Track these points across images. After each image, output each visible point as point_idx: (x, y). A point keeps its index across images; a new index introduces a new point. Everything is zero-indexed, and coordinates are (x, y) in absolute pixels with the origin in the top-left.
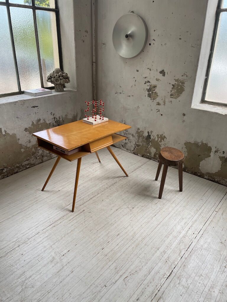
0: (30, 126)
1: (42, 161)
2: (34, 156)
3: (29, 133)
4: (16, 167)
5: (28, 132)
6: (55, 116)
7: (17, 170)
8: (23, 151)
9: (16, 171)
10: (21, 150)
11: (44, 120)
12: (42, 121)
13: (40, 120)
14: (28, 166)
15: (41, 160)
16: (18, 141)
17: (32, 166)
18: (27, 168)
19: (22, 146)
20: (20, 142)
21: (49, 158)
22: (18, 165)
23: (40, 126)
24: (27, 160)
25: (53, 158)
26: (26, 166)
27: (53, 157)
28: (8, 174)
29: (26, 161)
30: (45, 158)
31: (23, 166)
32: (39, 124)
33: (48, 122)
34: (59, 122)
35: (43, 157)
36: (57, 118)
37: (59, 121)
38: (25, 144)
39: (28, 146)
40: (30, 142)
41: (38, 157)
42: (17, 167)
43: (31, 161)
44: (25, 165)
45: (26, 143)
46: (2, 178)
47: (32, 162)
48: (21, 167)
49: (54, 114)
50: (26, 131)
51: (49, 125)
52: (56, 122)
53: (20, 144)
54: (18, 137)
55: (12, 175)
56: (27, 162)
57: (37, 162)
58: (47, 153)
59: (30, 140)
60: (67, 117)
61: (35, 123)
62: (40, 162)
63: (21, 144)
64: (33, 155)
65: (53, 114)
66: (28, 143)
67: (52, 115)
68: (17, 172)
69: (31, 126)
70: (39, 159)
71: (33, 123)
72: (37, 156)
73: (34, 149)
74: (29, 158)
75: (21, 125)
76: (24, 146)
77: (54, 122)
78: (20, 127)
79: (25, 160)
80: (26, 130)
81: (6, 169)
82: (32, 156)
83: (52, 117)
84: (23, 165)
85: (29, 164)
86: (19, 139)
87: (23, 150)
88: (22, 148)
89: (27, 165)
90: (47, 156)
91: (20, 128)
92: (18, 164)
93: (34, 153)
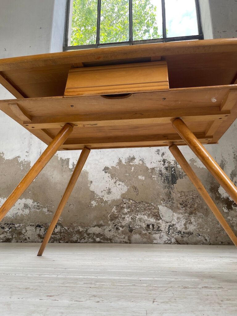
0: (115, 166)
1: (129, 240)
2: (114, 223)
3: (110, 177)
4: (76, 231)
5: (110, 175)
6: (164, 157)
7: (77, 238)
8: (94, 205)
9: (75, 238)
10: (90, 202)
11: (142, 160)
12: (136, 162)
13: (133, 159)
14: (98, 239)
15: (127, 238)
16: (90, 185)
17: (106, 241)
18: (95, 242)
19: (94, 196)
20: (92, 188)
21: (145, 240)
22: (81, 229)
23: (133, 168)
24: (99, 226)
25: (155, 244)
26: (95, 237)
27: (155, 241)
28: (61, 239)
29: (96, 227)
30: (135, 237)
31: (88, 234)
32: (130, 165)
33: (149, 166)
34: (174, 170)
35: (131, 230)
36: (169, 163)
37: (174, 167)
38: (100, 194)
39: (105, 199)
40: (109, 192)
41: (121, 229)
42: (78, 232)
43: (106, 230)
44: (94, 234)
45: (102, 191)
46: (51, 241)
47: (108, 235)
48: (85, 235)
49: (163, 154)
50: (106, 172)
51: (152, 172)
52: (167, 168)
53: (91, 191)
54: (90, 178)
55: (67, 242)
56: (97, 230)
57: (117, 238)
58: (141, 227)
59: (110, 189)
60: (195, 164)
61: (123, 162)
62: (124, 240)
63: (93, 192)
64: (112, 220)
65: (161, 154)
66: (106, 193)
67: (158, 154)
68: (76, 242)
69: (117, 165)
70: (123, 232)
71: (120, 161)
72: (119, 224)
73: (116, 209)
74: (101, 222)
75: (100, 161)
76: (97, 196)
77: (163, 167)
78: (97, 162)
79: (95, 223)
80: (106, 169)
81: (60, 227)
82: (109, 222)
83: (160, 158)
84: (89, 231)
85: (102, 235)
86: (91, 182)
87: (94, 203)
88: (95, 200)
89: (99, 235)
90: (140, 234)
91: (97, 164)
92: (82, 227)
93: (114, 218)
